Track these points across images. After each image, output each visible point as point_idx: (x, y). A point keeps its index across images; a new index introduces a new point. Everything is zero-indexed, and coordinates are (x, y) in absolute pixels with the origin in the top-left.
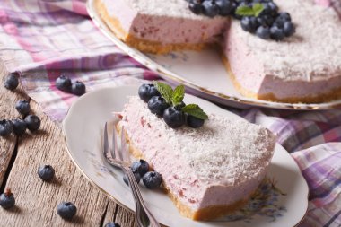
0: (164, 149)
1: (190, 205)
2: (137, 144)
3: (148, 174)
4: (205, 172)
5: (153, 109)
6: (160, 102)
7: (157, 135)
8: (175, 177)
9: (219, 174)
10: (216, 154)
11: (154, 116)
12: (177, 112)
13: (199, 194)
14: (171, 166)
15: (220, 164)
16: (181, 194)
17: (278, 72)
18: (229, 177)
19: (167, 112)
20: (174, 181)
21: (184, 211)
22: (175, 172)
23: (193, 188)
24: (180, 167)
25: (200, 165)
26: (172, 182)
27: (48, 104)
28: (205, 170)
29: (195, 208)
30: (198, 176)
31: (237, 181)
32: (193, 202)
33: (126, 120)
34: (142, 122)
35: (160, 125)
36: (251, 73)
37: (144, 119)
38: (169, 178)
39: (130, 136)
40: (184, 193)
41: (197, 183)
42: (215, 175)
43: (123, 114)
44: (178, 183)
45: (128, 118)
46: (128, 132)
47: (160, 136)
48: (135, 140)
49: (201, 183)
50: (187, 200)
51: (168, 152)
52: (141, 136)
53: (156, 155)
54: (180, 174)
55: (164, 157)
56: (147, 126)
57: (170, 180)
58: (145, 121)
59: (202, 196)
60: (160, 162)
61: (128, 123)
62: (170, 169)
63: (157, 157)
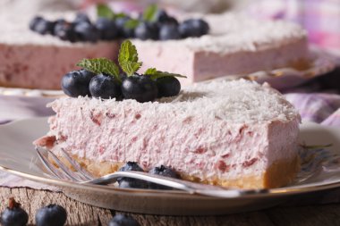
0: (156, 127)
1: (248, 171)
2: (100, 158)
7: (131, 118)
8: (200, 151)
13: (259, 143)
14: (183, 141)
16: (223, 167)
20: (200, 158)
22: (194, 144)
23: (242, 144)
24: (201, 130)
26: (197, 161)
32: (254, 161)
34: (95, 121)
38: (188, 160)
39: (81, 153)
40: (229, 162)
41: (246, 131)
43: (50, 134)
44: (209, 155)
45: (64, 134)
46: (74, 152)
47: (138, 117)
48: (95, 154)
49: (252, 128)
50: (239, 168)
51: (166, 126)
52: (102, 142)
53: (145, 146)
54: (207, 140)
55: (163, 139)
56: (106, 119)
57: (192, 162)
58: (100, 115)
59: (266, 144)
60: (158, 152)
61: (69, 140)
62: (183, 147)
63: (149, 148)
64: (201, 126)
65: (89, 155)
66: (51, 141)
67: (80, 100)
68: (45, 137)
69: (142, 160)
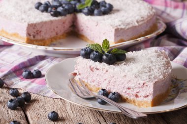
0: (113, 77)
1: (146, 99)
2: (93, 84)
3: (111, 95)
4: (145, 78)
5: (95, 60)
6: (97, 54)
7: (105, 71)
8: (129, 88)
9: (153, 76)
10: (144, 67)
11: (97, 63)
12: (110, 54)
13: (150, 90)
14: (123, 84)
15: (150, 72)
16: (137, 96)
17: (120, 26)
18: (159, 76)
19: (104, 57)
20: (128, 91)
21: (143, 104)
22: (127, 86)
23: (144, 89)
24: (129, 81)
25: (140, 75)
26: (127, 92)
27: (26, 87)
28: (145, 77)
29: (150, 99)
30: (144, 80)
31: (164, 77)
32: (148, 96)
33: (80, 74)
34: (92, 70)
35: (104, 65)
36: (104, 34)
37: (92, 67)
38: (124, 91)
39: (86, 82)
40: (138, 94)
41: (145, 84)
42: (152, 77)
43: (75, 72)
44: (132, 91)
45: (80, 73)
46: (84, 80)
47: (107, 71)
48: (91, 82)
49: (147, 83)
50: (142, 98)
51: (117, 77)
52: (94, 78)
53: (109, 83)
54: (131, 85)
55: (115, 82)
56: (96, 70)
57: (126, 92)
58: (93, 68)
59: (152, 90)
60: (114, 86)
61: (82, 75)
62: (123, 86)
63: (110, 84)
64: (129, 79)
65: (89, 82)
66: (75, 74)
67: (86, 61)
68: (73, 72)
69: (108, 88)
